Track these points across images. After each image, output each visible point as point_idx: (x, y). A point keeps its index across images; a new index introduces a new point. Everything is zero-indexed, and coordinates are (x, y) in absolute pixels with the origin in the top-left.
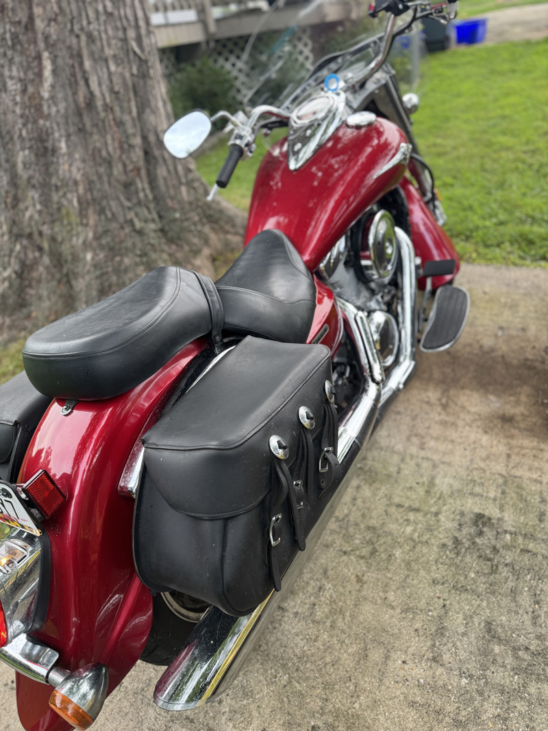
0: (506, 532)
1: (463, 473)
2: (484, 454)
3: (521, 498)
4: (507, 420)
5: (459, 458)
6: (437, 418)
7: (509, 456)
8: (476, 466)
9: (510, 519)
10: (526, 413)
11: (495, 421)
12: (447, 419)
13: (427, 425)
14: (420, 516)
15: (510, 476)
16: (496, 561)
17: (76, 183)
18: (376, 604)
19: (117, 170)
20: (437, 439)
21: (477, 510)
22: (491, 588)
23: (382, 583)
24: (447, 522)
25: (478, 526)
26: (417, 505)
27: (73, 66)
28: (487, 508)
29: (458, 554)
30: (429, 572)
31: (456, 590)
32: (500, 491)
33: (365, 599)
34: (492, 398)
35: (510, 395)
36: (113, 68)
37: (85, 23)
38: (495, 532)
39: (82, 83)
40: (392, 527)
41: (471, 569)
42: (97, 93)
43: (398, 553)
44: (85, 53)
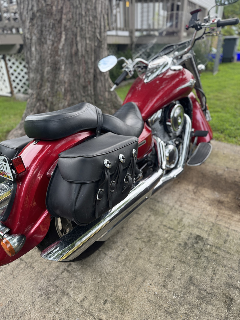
0: (208, 244)
1: (196, 219)
2: (207, 213)
3: (218, 232)
4: (220, 202)
5: (196, 213)
6: (190, 196)
7: (217, 216)
8: (202, 217)
9: (211, 240)
10: (230, 201)
11: (215, 202)
12: (195, 197)
13: (185, 198)
14: (173, 231)
15: (216, 224)
16: (201, 254)
17: (65, 82)
18: (145, 260)
19: (82, 80)
20: (188, 204)
21: (198, 234)
22: (196, 264)
23: (150, 253)
24: (183, 236)
25: (196, 240)
26: (172, 227)
27: (73, 39)
28: (203, 234)
29: (185, 248)
30: (171, 253)
31: (181, 262)
32: (210, 228)
33: (141, 257)
34: (216, 193)
35: (224, 193)
36: (88, 41)
37: (80, 23)
38: (203, 244)
39: (75, 45)
40: (160, 233)
41: (189, 255)
42: (80, 50)
43: (159, 243)
44: (78, 34)
